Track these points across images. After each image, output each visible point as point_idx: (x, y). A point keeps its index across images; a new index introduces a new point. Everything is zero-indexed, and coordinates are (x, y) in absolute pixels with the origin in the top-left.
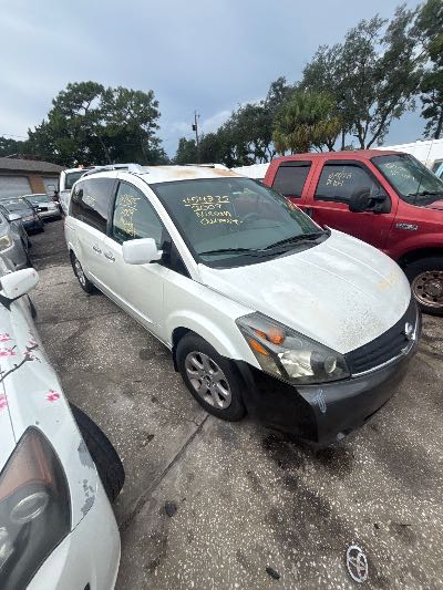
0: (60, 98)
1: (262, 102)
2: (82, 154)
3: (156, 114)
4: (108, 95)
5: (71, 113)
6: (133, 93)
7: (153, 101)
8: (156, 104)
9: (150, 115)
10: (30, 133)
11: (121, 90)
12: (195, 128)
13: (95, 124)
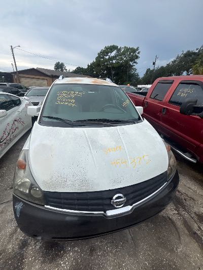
0: (101, 52)
1: (197, 49)
2: (103, 73)
3: (137, 57)
4: (119, 50)
5: (103, 58)
6: (130, 48)
7: (137, 52)
8: (139, 53)
9: (134, 58)
10: (88, 65)
11: (125, 47)
12: (154, 64)
13: (111, 62)
